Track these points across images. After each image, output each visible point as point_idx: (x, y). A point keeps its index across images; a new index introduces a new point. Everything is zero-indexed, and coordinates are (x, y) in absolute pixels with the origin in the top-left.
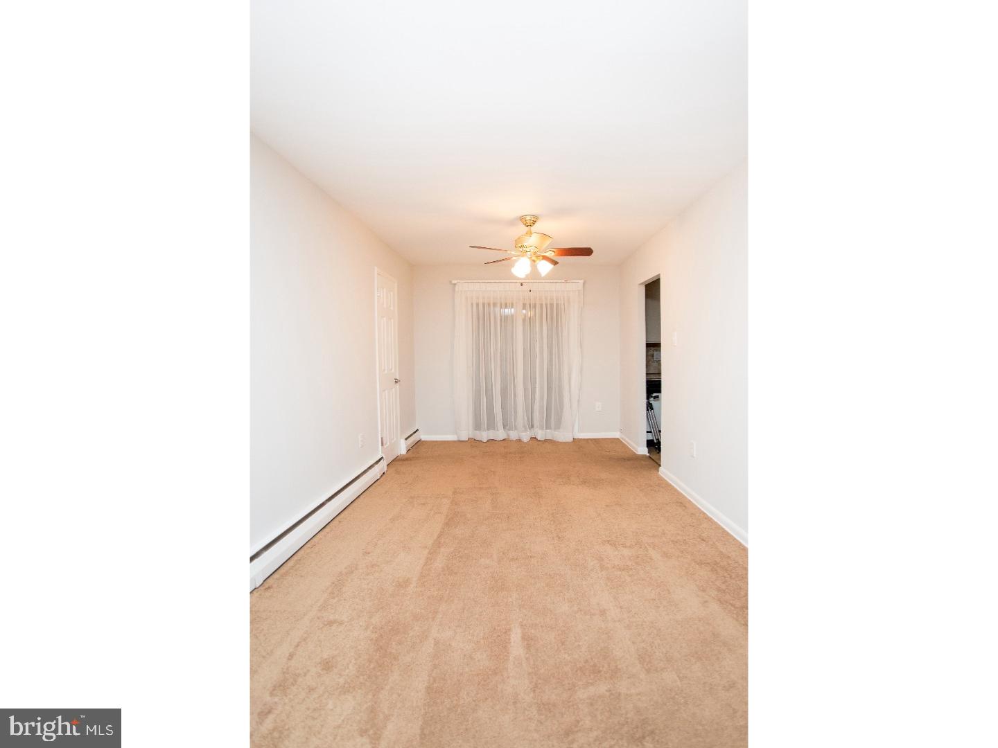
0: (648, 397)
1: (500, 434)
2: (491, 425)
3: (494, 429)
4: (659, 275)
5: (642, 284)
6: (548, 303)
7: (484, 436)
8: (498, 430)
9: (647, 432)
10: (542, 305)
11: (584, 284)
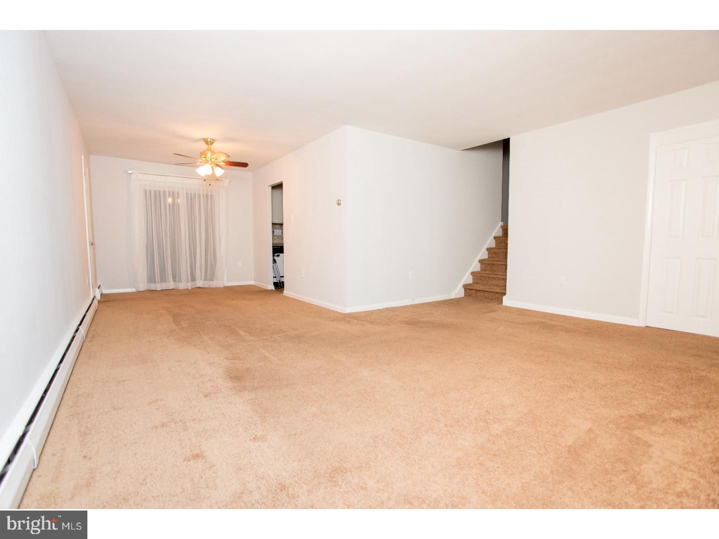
0: (273, 256)
1: (171, 285)
2: (163, 279)
3: (166, 282)
4: (282, 182)
5: (270, 186)
6: (205, 194)
7: (159, 286)
8: (169, 282)
9: (274, 277)
10: (200, 195)
11: (229, 182)
